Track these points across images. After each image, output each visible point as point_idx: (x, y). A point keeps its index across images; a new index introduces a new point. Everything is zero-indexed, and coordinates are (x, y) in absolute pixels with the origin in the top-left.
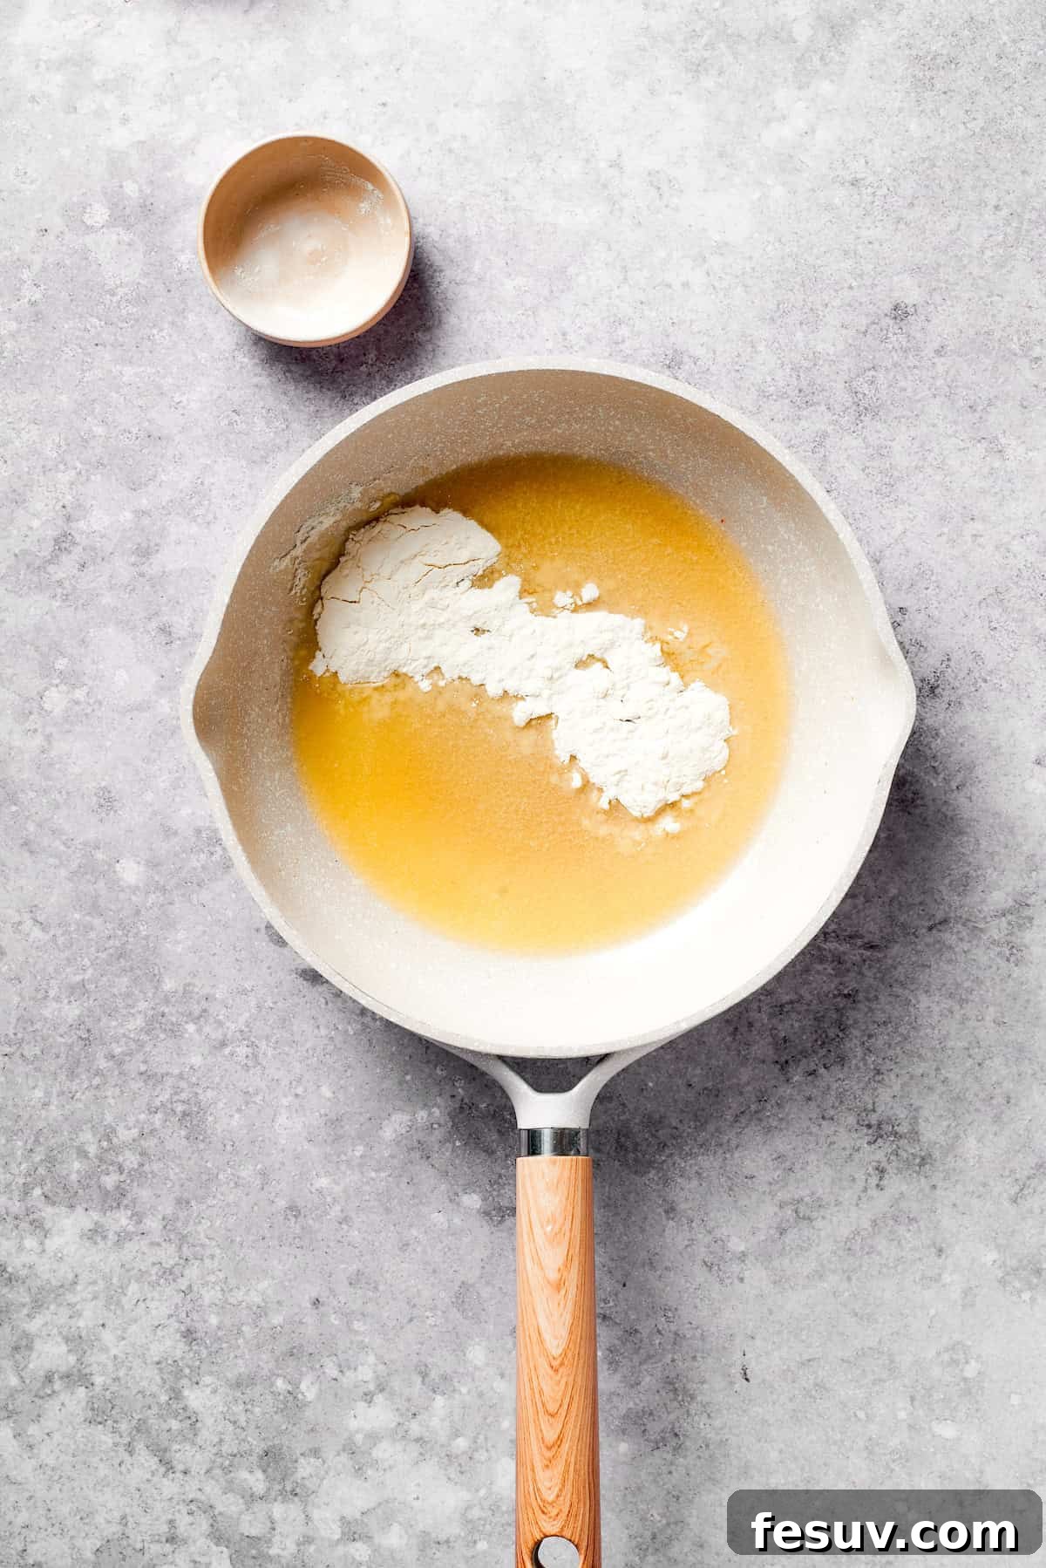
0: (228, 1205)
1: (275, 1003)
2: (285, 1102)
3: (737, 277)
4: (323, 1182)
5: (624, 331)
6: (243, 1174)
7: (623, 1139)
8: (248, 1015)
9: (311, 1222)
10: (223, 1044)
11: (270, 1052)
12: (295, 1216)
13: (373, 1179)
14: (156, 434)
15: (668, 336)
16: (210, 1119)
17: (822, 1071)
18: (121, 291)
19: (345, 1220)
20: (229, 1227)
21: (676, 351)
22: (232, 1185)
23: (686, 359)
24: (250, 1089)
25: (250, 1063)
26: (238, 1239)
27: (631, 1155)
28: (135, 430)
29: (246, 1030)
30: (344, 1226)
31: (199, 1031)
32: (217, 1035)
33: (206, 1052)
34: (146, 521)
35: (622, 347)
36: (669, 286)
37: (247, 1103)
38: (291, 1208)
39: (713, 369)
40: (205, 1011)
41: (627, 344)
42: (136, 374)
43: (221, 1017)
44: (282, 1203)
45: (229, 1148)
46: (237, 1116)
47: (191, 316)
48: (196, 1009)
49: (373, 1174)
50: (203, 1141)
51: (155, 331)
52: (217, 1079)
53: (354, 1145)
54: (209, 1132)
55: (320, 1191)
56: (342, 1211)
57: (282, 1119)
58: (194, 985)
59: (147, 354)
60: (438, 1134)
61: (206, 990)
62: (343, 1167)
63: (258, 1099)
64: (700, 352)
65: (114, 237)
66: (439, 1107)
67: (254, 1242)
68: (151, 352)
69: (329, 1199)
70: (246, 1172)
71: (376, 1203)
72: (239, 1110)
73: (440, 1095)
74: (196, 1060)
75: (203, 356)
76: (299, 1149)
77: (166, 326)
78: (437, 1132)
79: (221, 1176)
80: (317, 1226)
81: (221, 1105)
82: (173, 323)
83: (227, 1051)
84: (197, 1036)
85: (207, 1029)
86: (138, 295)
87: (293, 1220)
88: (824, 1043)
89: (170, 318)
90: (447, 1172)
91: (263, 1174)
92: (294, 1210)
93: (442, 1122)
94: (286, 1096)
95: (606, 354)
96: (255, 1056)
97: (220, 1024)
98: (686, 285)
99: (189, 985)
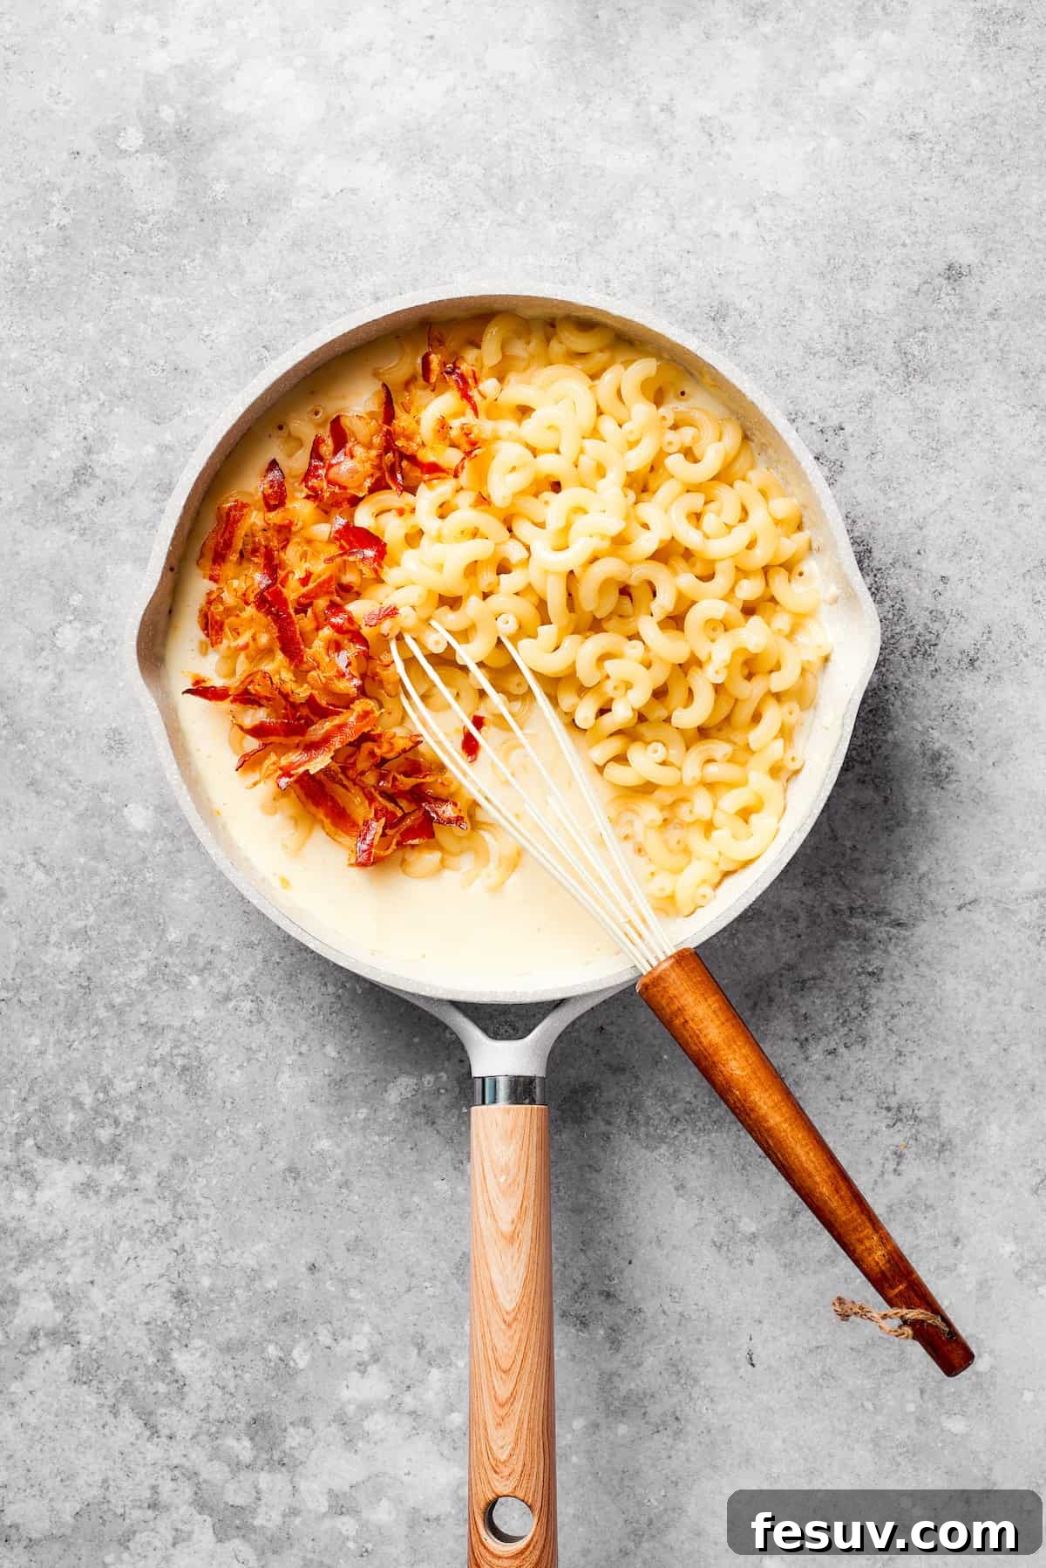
0: (225, 1164)
1: (282, 958)
2: (289, 1060)
3: (787, 229)
4: (324, 1144)
5: (668, 280)
6: (242, 1133)
7: (635, 1112)
8: (252, 969)
9: (310, 1185)
10: (227, 998)
11: (275, 1008)
12: (295, 1179)
13: (375, 1143)
14: (182, 367)
15: (713, 287)
16: (211, 1074)
17: (842, 1050)
18: (153, 219)
19: (346, 1184)
20: (227, 1186)
21: (721, 303)
22: (230, 1142)
23: (732, 312)
24: (254, 1046)
25: (254, 1019)
26: (235, 1199)
27: (643, 1129)
28: (161, 362)
29: (251, 984)
30: (344, 1191)
31: (203, 983)
32: (221, 989)
33: (209, 1006)
34: (170, 456)
35: (667, 296)
36: (717, 236)
37: (249, 1060)
38: (290, 1170)
39: (760, 322)
40: (210, 963)
41: (672, 294)
42: (165, 305)
43: (226, 970)
44: (281, 1164)
45: (229, 1105)
46: (238, 1072)
47: (224, 248)
48: (201, 961)
49: (376, 1138)
50: (202, 1097)
51: (185, 261)
52: (219, 1034)
53: (358, 1107)
54: (209, 1088)
55: (321, 1154)
56: (342, 1174)
57: (285, 1077)
58: (200, 936)
59: (176, 284)
60: (445, 1099)
61: (211, 942)
62: (345, 1130)
63: (261, 1056)
64: (746, 305)
65: (149, 163)
66: (446, 1072)
67: (251, 1203)
68: (181, 282)
69: (330, 1163)
70: (246, 1131)
71: (378, 1168)
72: (240, 1067)
73: (449, 1060)
74: (199, 1013)
75: (234, 288)
76: (301, 1109)
77: (198, 256)
78: (443, 1098)
79: (219, 1134)
80: (316, 1188)
81: (222, 1060)
82: (205, 254)
83: (231, 1005)
84: (200, 989)
85: (211, 982)
86: (171, 223)
87: (292, 1182)
88: (845, 1021)
89: (202, 249)
90: (451, 1139)
91: (263, 1133)
92: (293, 1171)
93: (449, 1087)
94: (290, 1054)
95: (650, 303)
96: (260, 1012)
97: (224, 977)
98: (734, 235)
99: (194, 935)
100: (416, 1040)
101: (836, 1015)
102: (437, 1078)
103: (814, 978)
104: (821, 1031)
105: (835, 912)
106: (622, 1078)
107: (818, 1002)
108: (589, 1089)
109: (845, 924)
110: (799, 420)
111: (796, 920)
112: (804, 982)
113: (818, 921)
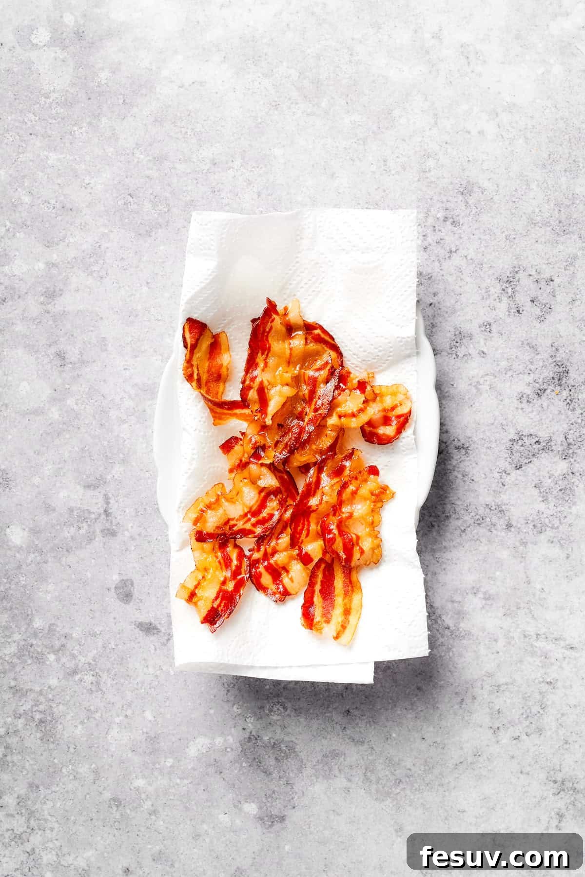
100: (212, 712)
101: (522, 711)
102: (225, 740)
103: (506, 684)
104: (510, 723)
105: (525, 636)
106: (361, 748)
107: (509, 701)
108: (337, 755)
109: (532, 645)
110: (521, 272)
111: (496, 640)
112: (499, 686)
113: (513, 642)
